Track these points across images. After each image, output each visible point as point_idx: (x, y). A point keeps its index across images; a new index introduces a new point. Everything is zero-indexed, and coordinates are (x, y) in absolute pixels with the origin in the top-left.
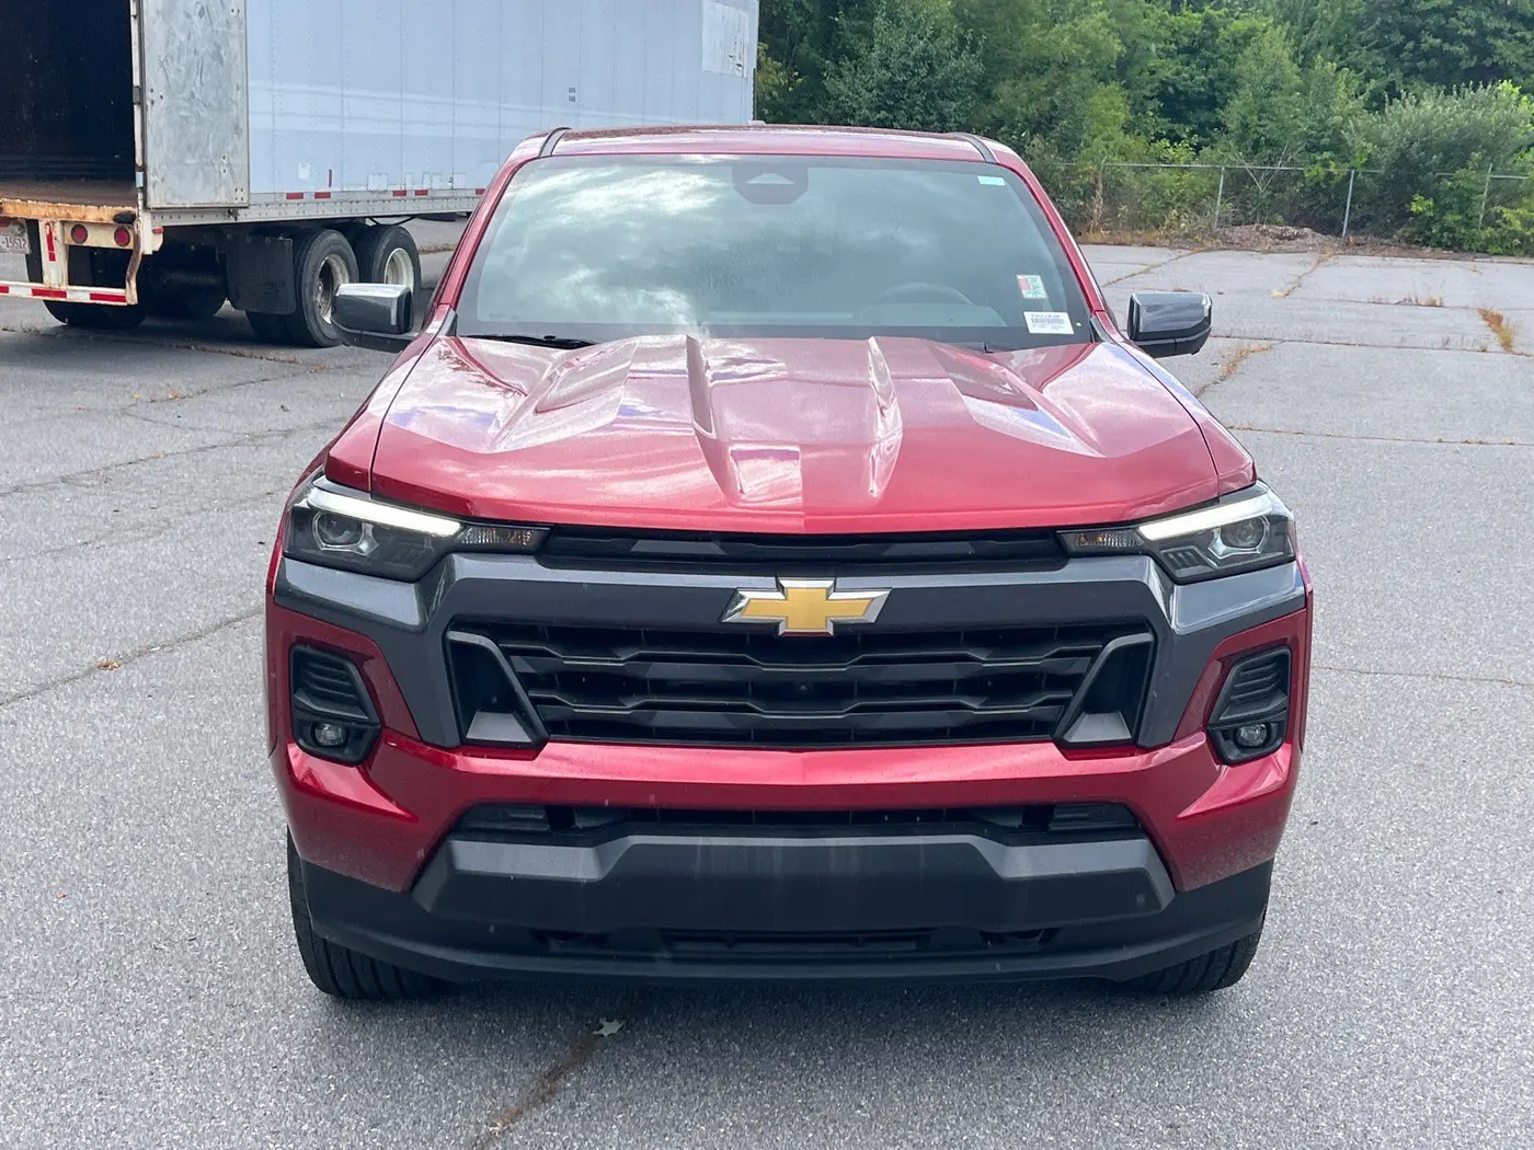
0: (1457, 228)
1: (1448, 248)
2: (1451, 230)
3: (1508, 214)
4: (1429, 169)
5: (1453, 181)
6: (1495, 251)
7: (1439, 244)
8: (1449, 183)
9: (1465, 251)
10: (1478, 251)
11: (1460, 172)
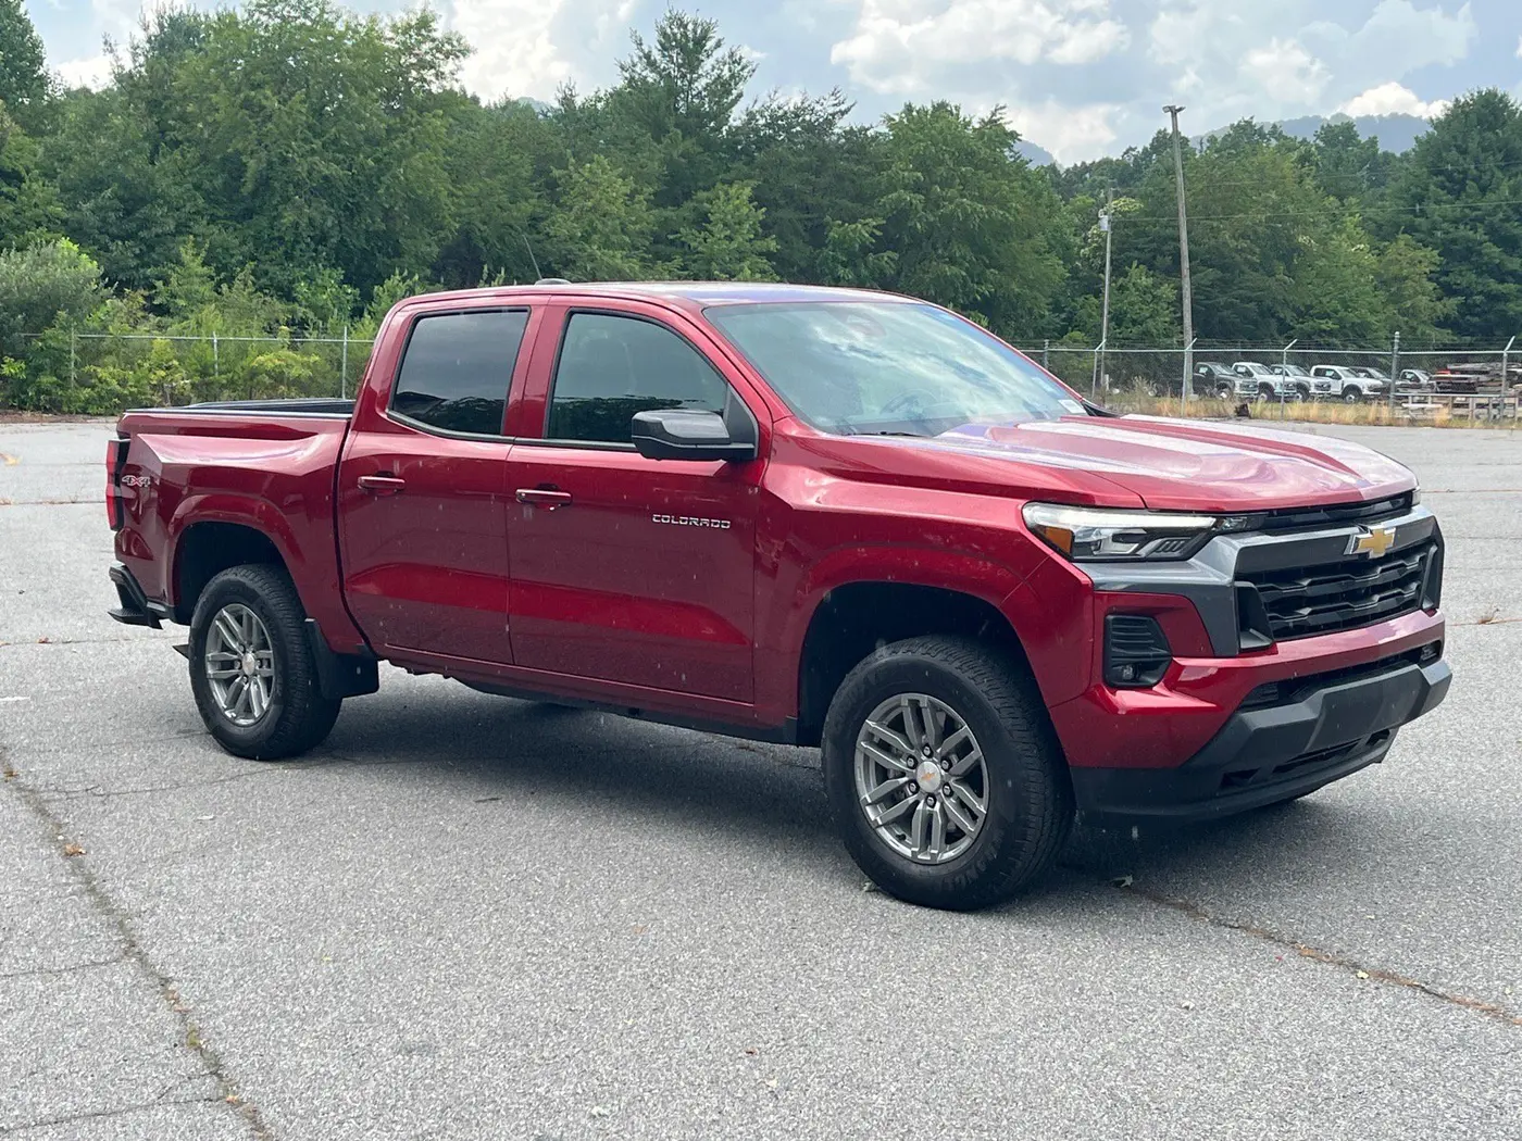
0: (54, 391)
1: (46, 411)
2: (48, 393)
3: (102, 373)
4: (13, 330)
5: (42, 340)
6: (95, 411)
7: (37, 408)
8: (40, 344)
9: (64, 413)
10: (77, 413)
11: (49, 332)
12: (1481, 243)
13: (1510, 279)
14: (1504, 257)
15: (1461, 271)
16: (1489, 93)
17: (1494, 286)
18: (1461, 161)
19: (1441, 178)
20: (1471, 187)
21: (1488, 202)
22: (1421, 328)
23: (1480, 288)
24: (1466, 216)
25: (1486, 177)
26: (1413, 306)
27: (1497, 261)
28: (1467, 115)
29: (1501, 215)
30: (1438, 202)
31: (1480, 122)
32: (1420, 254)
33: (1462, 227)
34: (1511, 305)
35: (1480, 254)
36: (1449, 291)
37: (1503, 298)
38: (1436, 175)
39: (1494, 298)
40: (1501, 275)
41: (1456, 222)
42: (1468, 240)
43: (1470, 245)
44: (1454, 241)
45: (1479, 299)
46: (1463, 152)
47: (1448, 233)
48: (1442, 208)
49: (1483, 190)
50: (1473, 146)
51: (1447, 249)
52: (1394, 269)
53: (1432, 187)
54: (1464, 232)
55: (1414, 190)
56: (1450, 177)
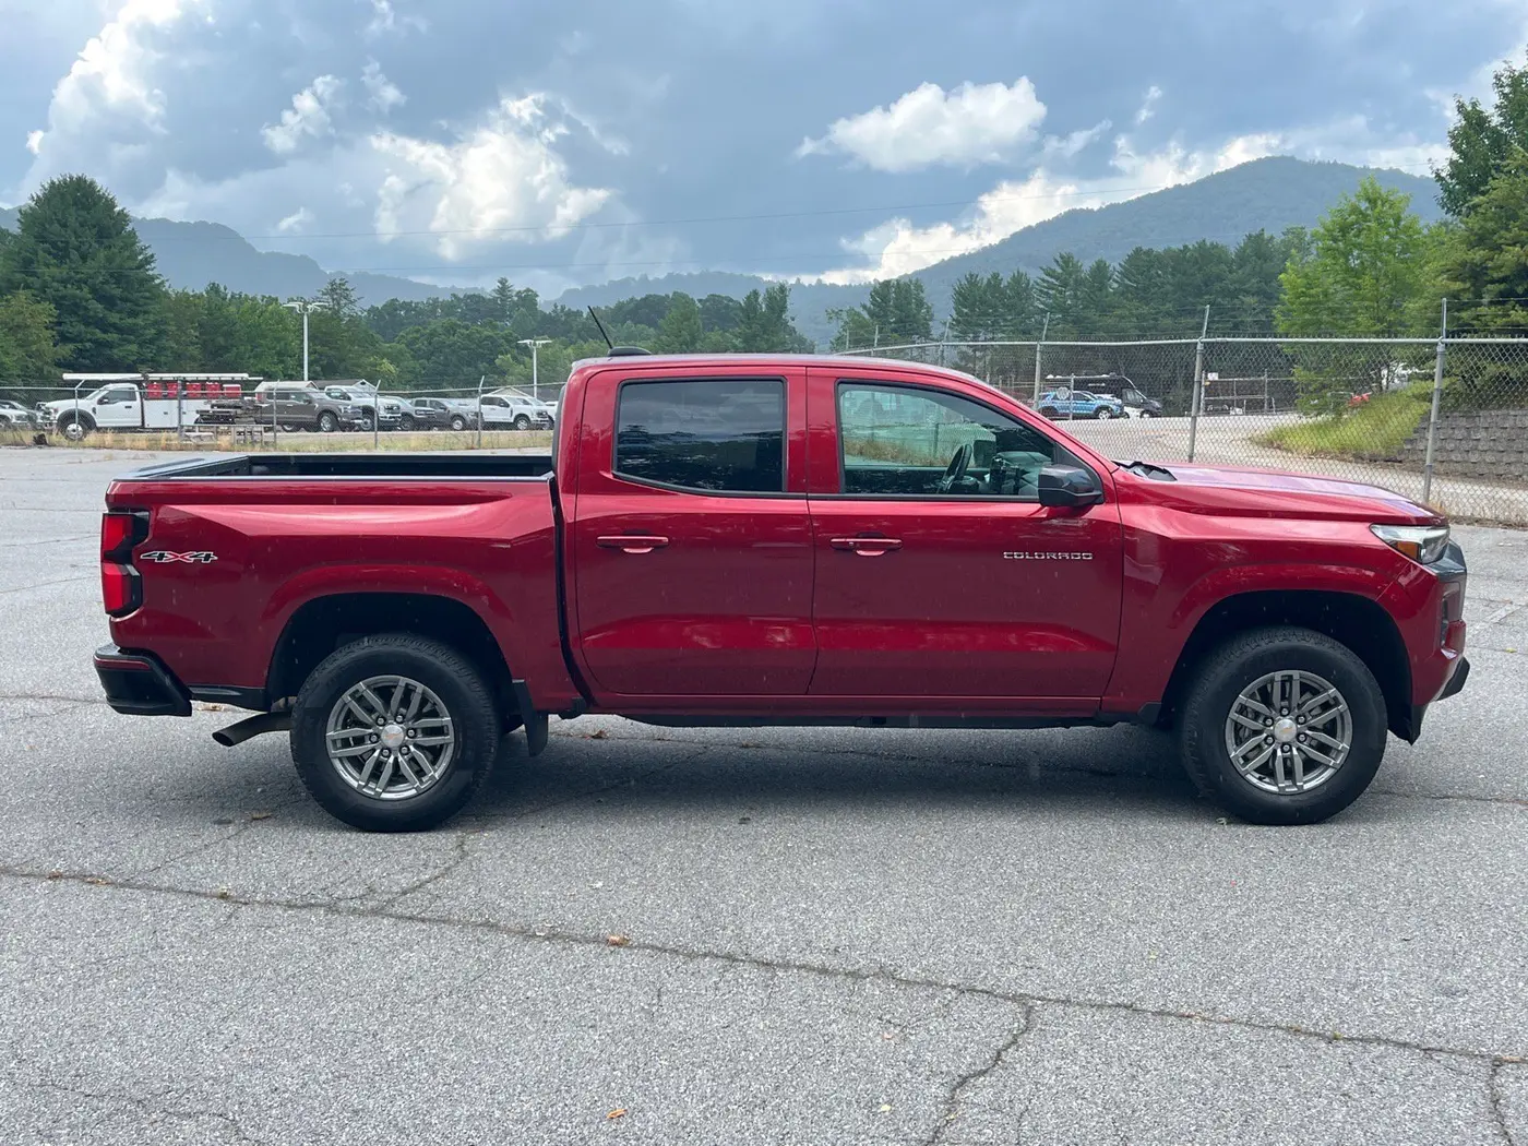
12: (87, 301)
13: (112, 329)
14: (106, 312)
15: (71, 322)
16: (79, 179)
17: (99, 335)
18: (63, 232)
19: (47, 245)
20: (74, 255)
21: (88, 269)
22: (46, 368)
23: (89, 336)
24: (71, 278)
25: (84, 248)
26: (37, 350)
27: (101, 315)
28: (63, 195)
29: (101, 279)
30: (47, 265)
31: (75, 204)
32: (40, 307)
33: (69, 286)
34: (115, 351)
35: (86, 309)
36: (64, 338)
37: (109, 345)
38: (42, 242)
39: (99, 344)
40: (104, 326)
41: (64, 282)
42: (75, 297)
43: (78, 301)
44: (64, 297)
45: (88, 345)
46: (64, 226)
47: (58, 290)
48: (50, 271)
49: (84, 258)
50: (72, 221)
51: (58, 302)
52: (18, 319)
53: (41, 252)
54: (71, 290)
55: (24, 254)
56: (54, 244)
